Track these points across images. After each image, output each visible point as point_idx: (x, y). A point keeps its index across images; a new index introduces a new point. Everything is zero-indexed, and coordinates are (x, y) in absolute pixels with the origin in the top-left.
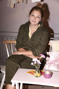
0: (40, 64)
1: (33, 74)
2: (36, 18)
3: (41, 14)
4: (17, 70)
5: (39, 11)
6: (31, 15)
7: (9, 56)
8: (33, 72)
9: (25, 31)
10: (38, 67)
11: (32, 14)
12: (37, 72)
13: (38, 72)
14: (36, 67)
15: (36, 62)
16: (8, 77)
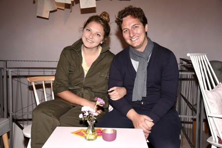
0: (95, 116)
1: (82, 135)
2: (94, 35)
3: (104, 30)
4: (53, 130)
5: (100, 25)
6: (85, 29)
7: (38, 103)
8: (83, 133)
9: (74, 60)
10: (92, 121)
11: (88, 28)
13: (92, 131)
14: (88, 121)
15: (88, 112)
16: (37, 144)
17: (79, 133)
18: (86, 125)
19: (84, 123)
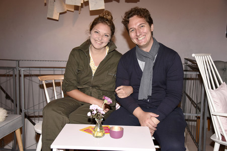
0: (103, 115)
1: (91, 132)
2: (102, 37)
5: (107, 26)
7: (49, 101)
8: (92, 130)
10: (99, 119)
11: (96, 30)
12: (98, 130)
13: (100, 129)
14: (96, 119)
15: (96, 110)
17: (87, 130)
18: (95, 123)
19: (92, 121)
